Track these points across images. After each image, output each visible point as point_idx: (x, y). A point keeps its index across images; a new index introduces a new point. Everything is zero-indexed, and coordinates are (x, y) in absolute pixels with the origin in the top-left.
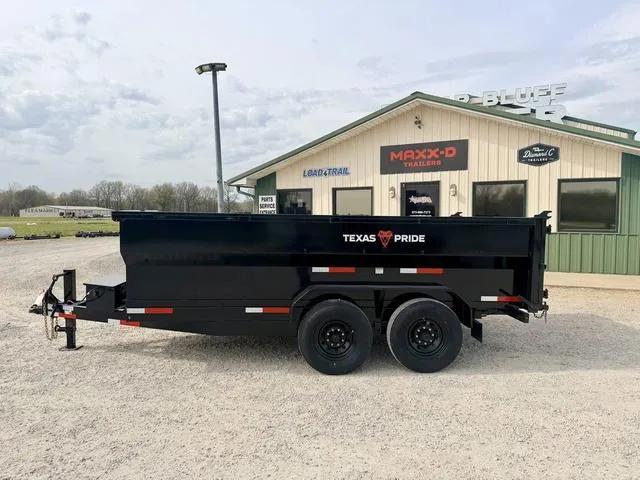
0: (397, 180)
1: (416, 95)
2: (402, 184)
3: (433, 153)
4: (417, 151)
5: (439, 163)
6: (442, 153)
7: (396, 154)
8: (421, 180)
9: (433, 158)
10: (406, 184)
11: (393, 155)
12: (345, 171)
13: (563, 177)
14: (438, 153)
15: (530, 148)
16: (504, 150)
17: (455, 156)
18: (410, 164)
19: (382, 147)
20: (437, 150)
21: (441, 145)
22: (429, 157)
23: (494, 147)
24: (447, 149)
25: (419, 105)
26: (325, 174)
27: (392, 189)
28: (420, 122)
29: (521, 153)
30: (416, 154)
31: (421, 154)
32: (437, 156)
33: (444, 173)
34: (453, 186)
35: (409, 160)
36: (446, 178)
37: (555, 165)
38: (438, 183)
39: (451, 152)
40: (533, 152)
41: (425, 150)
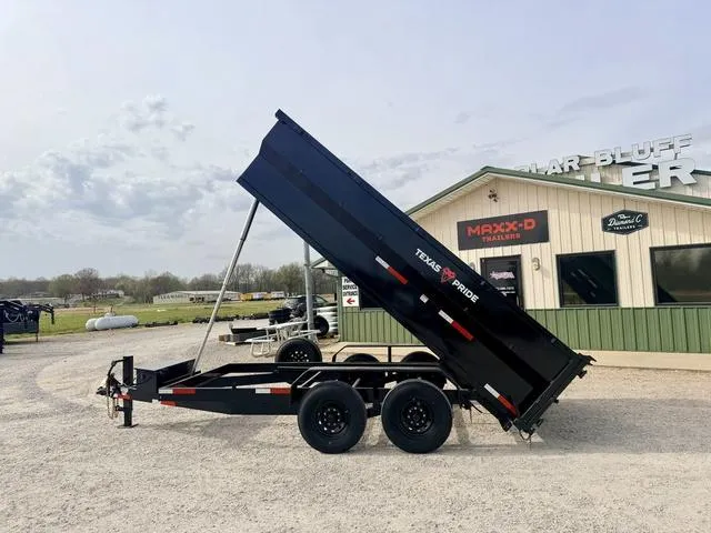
0: (476, 255)
1: (486, 170)
2: (481, 259)
3: (511, 226)
4: (495, 225)
5: (518, 236)
6: (521, 225)
7: (474, 228)
8: (501, 255)
9: (512, 232)
10: (485, 259)
11: (470, 230)
13: (655, 245)
14: (516, 226)
15: (615, 216)
16: (586, 219)
17: (535, 228)
18: (489, 239)
19: (458, 223)
20: (515, 222)
21: (519, 218)
22: (508, 230)
23: (575, 217)
24: (526, 221)
25: (491, 180)
27: (472, 265)
28: (494, 196)
29: (605, 221)
30: (494, 228)
31: (499, 228)
32: (515, 229)
33: (524, 246)
34: (536, 260)
35: (487, 234)
36: (527, 252)
37: (644, 232)
38: (519, 257)
39: (530, 224)
40: (619, 220)
41: (502, 224)
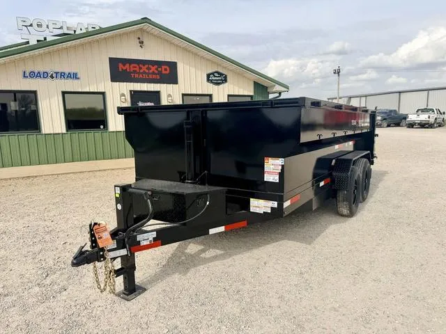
0: (126, 88)
1: (145, 20)
2: (131, 91)
3: (153, 69)
4: (141, 66)
5: (158, 77)
6: (159, 69)
7: (124, 65)
8: (146, 90)
9: (153, 73)
11: (121, 66)
12: (74, 76)
13: (230, 93)
14: (157, 69)
15: (213, 74)
17: (168, 73)
18: (136, 76)
19: (110, 58)
20: (156, 66)
21: (159, 63)
22: (151, 71)
24: (163, 67)
26: (52, 77)
27: (123, 95)
28: (142, 42)
29: (208, 76)
30: (140, 68)
31: (144, 68)
32: (156, 72)
34: (169, 95)
35: (135, 72)
36: (164, 89)
38: (158, 92)
39: (166, 70)
40: (215, 76)
41: (147, 66)
